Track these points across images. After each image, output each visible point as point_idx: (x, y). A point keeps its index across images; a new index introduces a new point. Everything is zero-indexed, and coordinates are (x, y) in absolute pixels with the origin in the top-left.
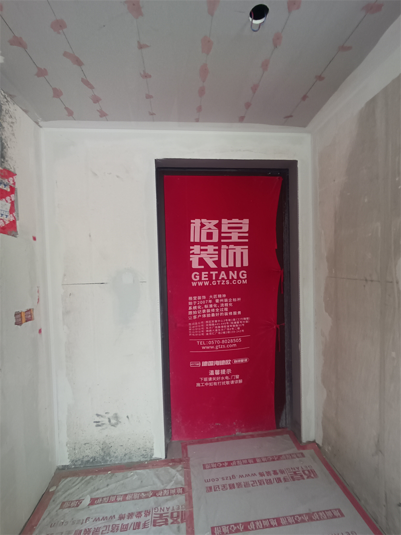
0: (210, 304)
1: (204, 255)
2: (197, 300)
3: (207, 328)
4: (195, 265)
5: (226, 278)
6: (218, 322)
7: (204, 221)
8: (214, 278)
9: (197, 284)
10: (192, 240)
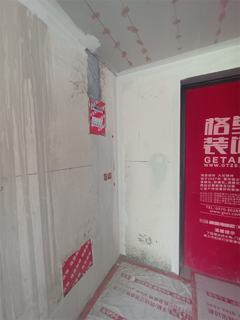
0: (218, 180)
1: (215, 145)
2: (208, 177)
3: (215, 198)
4: (208, 151)
5: (234, 162)
6: (225, 195)
7: (217, 119)
8: (223, 162)
9: (209, 165)
10: (206, 134)
